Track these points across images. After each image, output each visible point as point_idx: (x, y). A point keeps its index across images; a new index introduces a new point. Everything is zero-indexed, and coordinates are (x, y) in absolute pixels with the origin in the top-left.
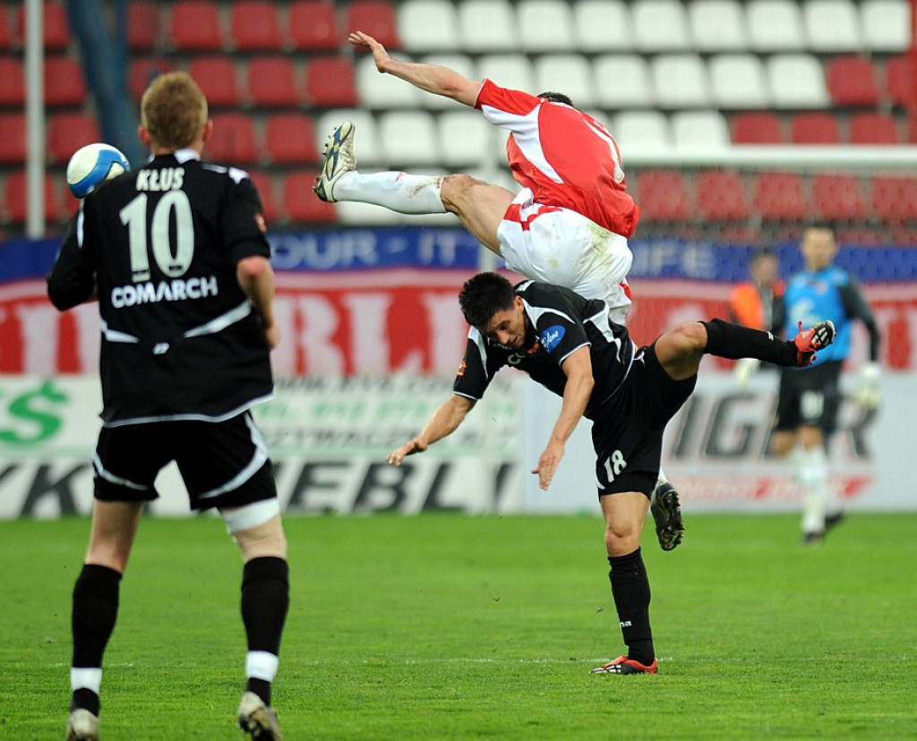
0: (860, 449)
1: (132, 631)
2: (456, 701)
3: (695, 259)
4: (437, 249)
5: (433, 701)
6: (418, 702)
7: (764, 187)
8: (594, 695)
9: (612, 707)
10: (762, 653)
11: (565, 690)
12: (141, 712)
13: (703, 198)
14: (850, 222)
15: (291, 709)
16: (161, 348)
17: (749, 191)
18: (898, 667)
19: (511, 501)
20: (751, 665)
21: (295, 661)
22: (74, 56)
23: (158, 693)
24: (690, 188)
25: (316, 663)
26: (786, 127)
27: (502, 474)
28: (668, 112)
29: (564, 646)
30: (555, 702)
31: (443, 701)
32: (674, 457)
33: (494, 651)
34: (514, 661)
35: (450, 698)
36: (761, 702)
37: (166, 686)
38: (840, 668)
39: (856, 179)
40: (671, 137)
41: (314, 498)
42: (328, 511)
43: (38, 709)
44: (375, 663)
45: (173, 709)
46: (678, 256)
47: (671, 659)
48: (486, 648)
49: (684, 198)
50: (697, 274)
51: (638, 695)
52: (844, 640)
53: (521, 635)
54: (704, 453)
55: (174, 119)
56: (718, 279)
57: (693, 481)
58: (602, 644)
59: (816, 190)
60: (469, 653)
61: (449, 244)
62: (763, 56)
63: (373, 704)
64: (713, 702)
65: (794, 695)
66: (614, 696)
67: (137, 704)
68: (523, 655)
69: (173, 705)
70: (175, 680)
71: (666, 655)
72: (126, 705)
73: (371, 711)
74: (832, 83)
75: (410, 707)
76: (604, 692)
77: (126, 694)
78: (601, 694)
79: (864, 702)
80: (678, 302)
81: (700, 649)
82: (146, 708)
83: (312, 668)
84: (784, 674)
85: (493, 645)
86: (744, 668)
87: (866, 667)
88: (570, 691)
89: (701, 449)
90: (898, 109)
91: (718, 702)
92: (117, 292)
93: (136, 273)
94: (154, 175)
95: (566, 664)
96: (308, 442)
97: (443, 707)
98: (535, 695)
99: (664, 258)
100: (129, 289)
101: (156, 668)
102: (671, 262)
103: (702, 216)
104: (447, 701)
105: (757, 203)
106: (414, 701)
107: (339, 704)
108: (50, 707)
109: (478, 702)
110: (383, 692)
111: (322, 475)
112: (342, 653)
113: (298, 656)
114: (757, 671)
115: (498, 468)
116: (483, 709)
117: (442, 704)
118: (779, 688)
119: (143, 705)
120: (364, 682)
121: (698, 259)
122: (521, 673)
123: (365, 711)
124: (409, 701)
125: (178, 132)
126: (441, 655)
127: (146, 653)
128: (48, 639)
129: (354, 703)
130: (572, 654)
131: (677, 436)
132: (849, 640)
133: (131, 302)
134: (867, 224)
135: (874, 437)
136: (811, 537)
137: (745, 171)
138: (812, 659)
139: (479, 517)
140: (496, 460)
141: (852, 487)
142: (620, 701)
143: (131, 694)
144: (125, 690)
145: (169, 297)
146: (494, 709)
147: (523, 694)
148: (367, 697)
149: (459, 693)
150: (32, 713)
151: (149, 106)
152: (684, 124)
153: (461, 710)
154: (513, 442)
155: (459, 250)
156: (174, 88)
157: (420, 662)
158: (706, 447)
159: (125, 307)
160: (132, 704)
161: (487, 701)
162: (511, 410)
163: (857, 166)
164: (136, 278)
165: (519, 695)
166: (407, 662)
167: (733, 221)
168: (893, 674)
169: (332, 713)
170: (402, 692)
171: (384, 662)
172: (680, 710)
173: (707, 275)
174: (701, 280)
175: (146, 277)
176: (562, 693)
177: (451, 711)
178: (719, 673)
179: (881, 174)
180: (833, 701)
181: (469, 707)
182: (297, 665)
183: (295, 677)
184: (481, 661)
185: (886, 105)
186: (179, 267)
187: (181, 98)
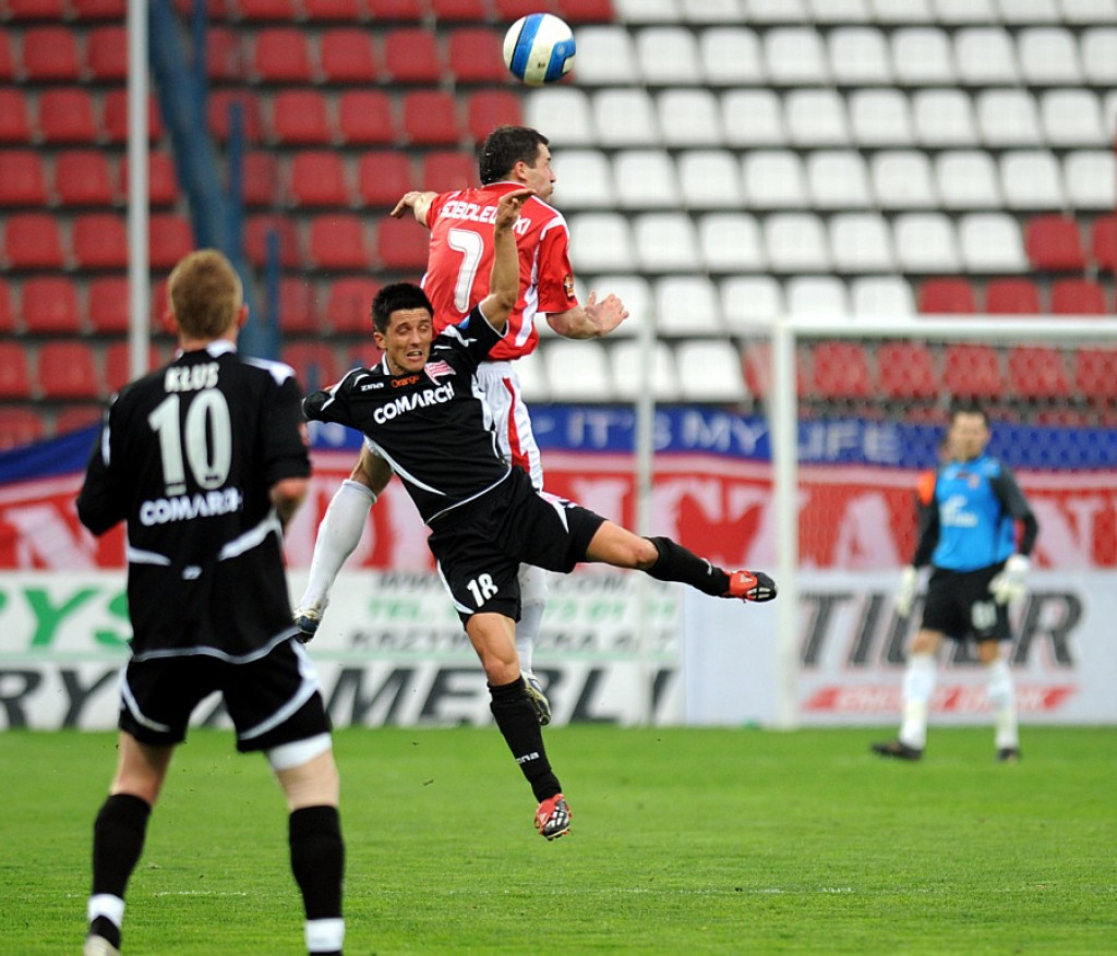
0: (1062, 655)
1: (246, 856)
2: (609, 936)
3: (877, 442)
4: (587, 429)
5: (583, 936)
6: (565, 937)
7: (954, 361)
8: (763, 929)
9: (783, 944)
10: (951, 884)
11: (730, 924)
12: (255, 947)
13: (886, 373)
14: (1052, 401)
15: (423, 944)
16: (192, 573)
17: (938, 365)
18: (1105, 900)
19: (668, 713)
20: (940, 897)
21: (427, 891)
22: (183, 212)
23: (275, 926)
24: (872, 361)
25: (451, 892)
26: (979, 294)
27: (660, 682)
28: (847, 277)
29: (729, 875)
30: (720, 937)
31: (595, 936)
32: (852, 663)
33: (651, 880)
34: (673, 891)
35: (601, 933)
36: (951, 938)
37: (283, 918)
38: (1039, 901)
39: (1059, 351)
40: (850, 305)
41: (449, 708)
42: (465, 722)
43: (141, 943)
44: (517, 893)
45: (292, 944)
46: (859, 438)
47: (849, 890)
48: (642, 877)
49: (866, 373)
50: (879, 458)
51: (812, 930)
52: (1044, 870)
53: (680, 862)
54: (886, 659)
55: (204, 307)
56: (902, 465)
57: (874, 690)
58: (772, 872)
59: (1013, 364)
60: (622, 882)
61: (601, 424)
62: (955, 215)
63: (515, 939)
64: (897, 938)
65: (988, 930)
66: (785, 931)
67: (252, 938)
68: (683, 885)
69: (291, 940)
70: (294, 911)
71: (845, 886)
72: (239, 938)
73: (513, 947)
74: (1030, 246)
75: (557, 942)
76: (774, 927)
77: (238, 926)
78: (770, 929)
79: (1066, 939)
80: (858, 490)
81: (881, 878)
82: (262, 942)
83: (447, 898)
84: (975, 907)
85: (649, 873)
86: (931, 900)
87: (1068, 900)
88: (736, 925)
89: (883, 654)
90: (1105, 275)
91: (903, 938)
92: (147, 506)
93: (172, 485)
94: (186, 372)
95: (731, 895)
96: (443, 645)
97: (594, 943)
98: (697, 929)
99: (841, 440)
100: (162, 504)
101: (272, 898)
102: (850, 444)
103: (885, 393)
104: (598, 935)
105: (946, 379)
106: (561, 936)
107: (478, 938)
108: (153, 941)
109: (632, 937)
110: (526, 925)
111: (458, 683)
112: (480, 882)
113: (431, 885)
114: (945, 903)
115: (655, 674)
116: (639, 946)
117: (592, 939)
118: (971, 923)
119: (258, 939)
120: (505, 915)
121: (879, 442)
122: (681, 905)
123: (507, 947)
124: (555, 936)
125: (209, 320)
126: (592, 884)
127: (262, 881)
128: (152, 865)
129: (493, 937)
130: (739, 884)
131: (856, 638)
132: (1049, 869)
133: (163, 519)
134: (1071, 402)
135: (1077, 642)
136: (1006, 753)
137: (932, 343)
138: (1008, 890)
139: (634, 729)
140: (653, 667)
141: (1053, 698)
142: (792, 937)
143: (244, 926)
144: (237, 922)
145: (205, 512)
146: (652, 945)
147: (683, 929)
148: (509, 931)
149: (611, 927)
150: (133, 948)
151: (176, 291)
152: (865, 290)
153: (613, 946)
154: (671, 645)
155: (612, 430)
156: (205, 270)
157: (567, 892)
158: (887, 652)
159: (157, 525)
160: (246, 938)
161: (643, 935)
162: (669, 609)
163: (1058, 337)
164: (171, 491)
165: (679, 930)
166: (554, 893)
167: (920, 399)
168: (1099, 908)
169: (469, 949)
170: (548, 925)
171: (527, 892)
172: (859, 946)
173: (892, 458)
174: (884, 465)
175: (181, 490)
176: (728, 928)
177: (603, 947)
178: (903, 905)
179: (1086, 347)
180: (1032, 938)
181: (623, 943)
182: (431, 893)
183: (428, 909)
184: (636, 891)
185: (1092, 269)
186: (216, 478)
187: (212, 281)
